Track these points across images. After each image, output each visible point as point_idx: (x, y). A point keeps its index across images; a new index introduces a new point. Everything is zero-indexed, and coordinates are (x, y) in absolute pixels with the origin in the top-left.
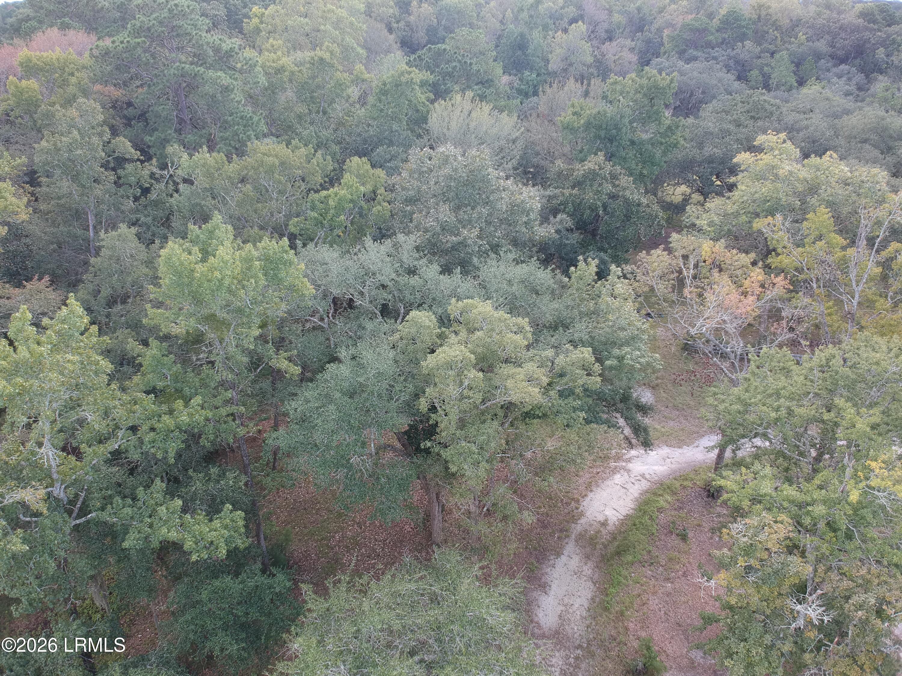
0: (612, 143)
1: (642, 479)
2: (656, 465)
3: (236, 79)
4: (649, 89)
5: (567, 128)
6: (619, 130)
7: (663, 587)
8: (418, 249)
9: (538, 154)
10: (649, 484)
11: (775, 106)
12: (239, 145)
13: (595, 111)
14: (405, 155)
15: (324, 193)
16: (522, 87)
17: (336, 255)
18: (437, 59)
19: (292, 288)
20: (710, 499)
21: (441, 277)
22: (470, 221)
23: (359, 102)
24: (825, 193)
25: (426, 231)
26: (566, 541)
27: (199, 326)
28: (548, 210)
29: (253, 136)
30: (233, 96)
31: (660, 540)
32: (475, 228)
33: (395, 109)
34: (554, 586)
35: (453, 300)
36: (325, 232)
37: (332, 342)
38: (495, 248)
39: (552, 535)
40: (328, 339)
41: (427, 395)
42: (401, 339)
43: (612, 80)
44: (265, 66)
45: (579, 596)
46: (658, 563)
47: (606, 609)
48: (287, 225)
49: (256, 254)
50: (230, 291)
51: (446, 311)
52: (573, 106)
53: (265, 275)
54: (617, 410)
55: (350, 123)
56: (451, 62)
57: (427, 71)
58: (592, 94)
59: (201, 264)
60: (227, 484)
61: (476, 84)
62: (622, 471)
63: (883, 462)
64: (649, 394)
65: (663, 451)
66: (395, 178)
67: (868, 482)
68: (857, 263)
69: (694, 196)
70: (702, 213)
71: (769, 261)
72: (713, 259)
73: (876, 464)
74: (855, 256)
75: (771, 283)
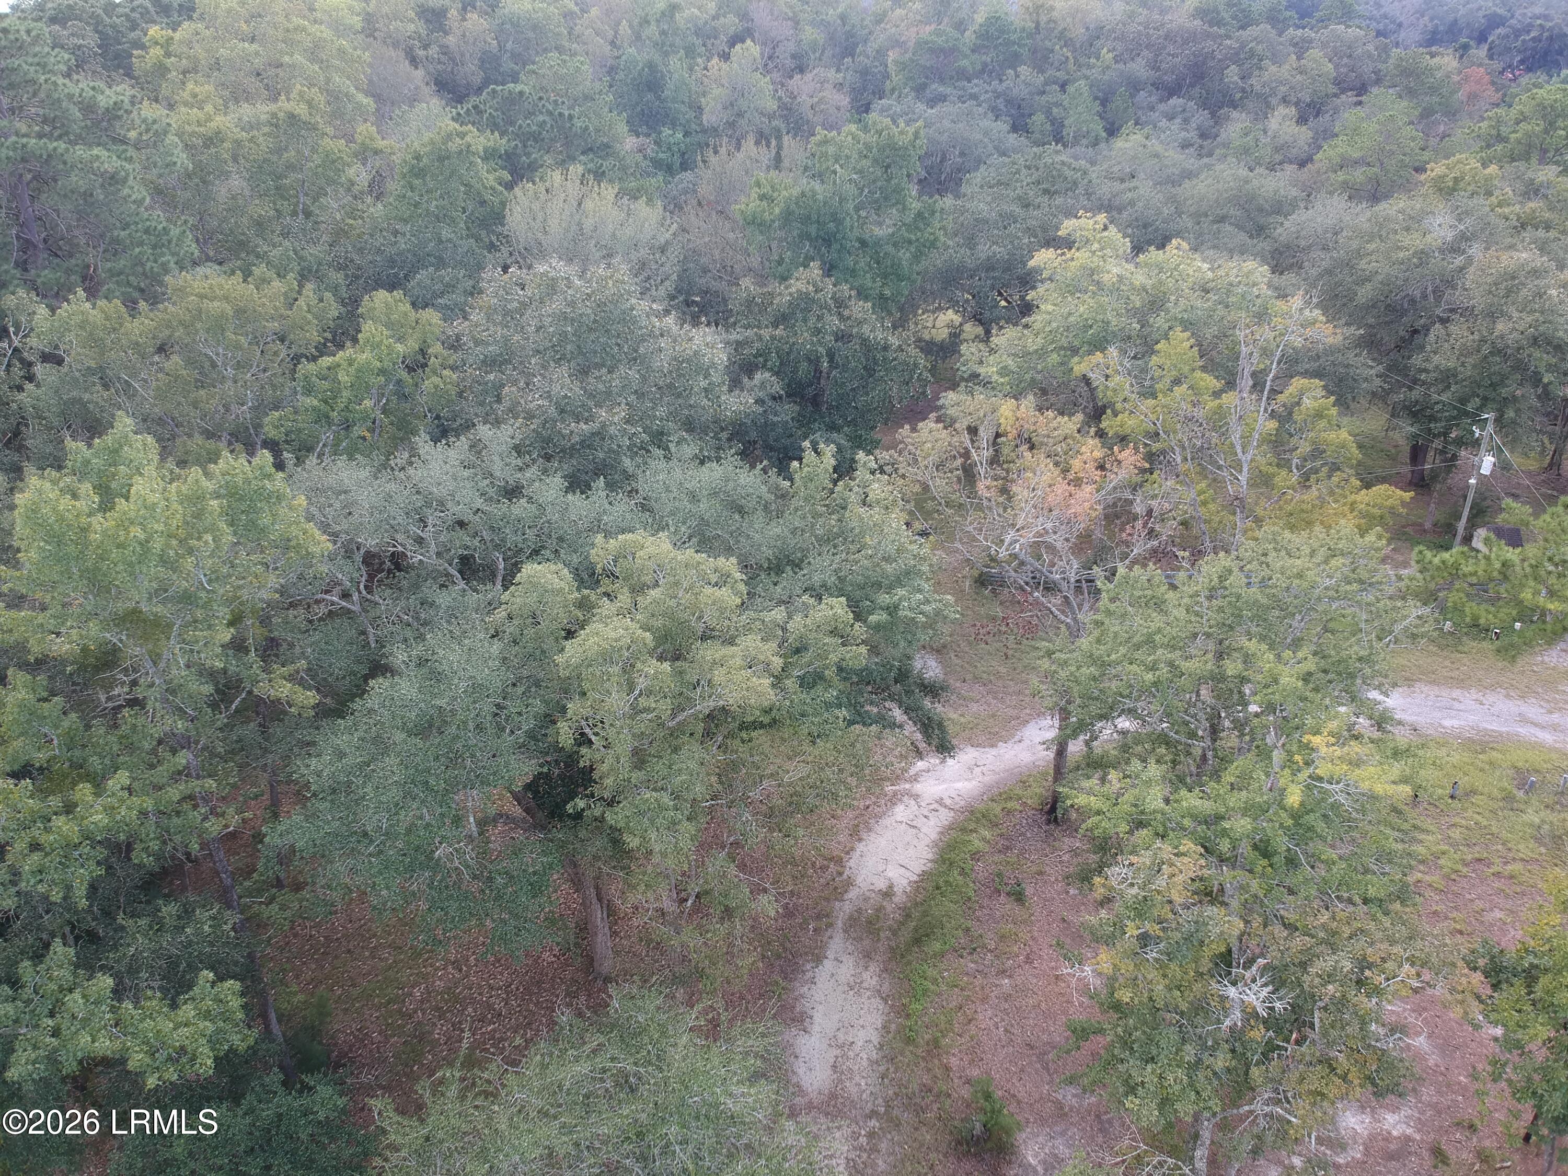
0: (830, 246)
1: (939, 808)
2: (959, 781)
3: (130, 160)
4: (881, 150)
5: (753, 222)
6: (838, 222)
7: (997, 986)
8: (518, 450)
9: (705, 271)
10: (952, 814)
11: (1079, 170)
12: (147, 282)
13: (796, 192)
14: (471, 283)
15: (326, 361)
16: (661, 155)
17: (364, 473)
18: (509, 110)
19: (286, 545)
20: (1052, 826)
21: (570, 496)
22: (608, 393)
23: (370, 192)
24: (1175, 309)
25: (530, 416)
26: (828, 934)
27: (108, 635)
28: (736, 366)
29: (172, 265)
30: (126, 191)
31: (982, 907)
32: (619, 404)
33: (441, 202)
34: (818, 1017)
35: (599, 538)
36: (334, 432)
37: (372, 639)
38: (659, 438)
39: (803, 926)
40: (364, 633)
41: (570, 713)
42: (510, 618)
43: (818, 137)
44: (183, 133)
45: (862, 1026)
46: (984, 946)
47: (909, 1041)
48: (258, 427)
49: (209, 485)
50: (163, 560)
51: (587, 557)
52: (758, 184)
53: (231, 524)
54: (891, 698)
55: (358, 231)
56: (534, 114)
57: (492, 133)
58: (786, 163)
59: (100, 515)
60: (198, 932)
61: (583, 153)
62: (905, 798)
63: (1331, 734)
64: (932, 663)
65: (967, 756)
66: (460, 324)
67: (1311, 770)
68: (1241, 417)
69: (968, 327)
70: (987, 354)
71: (1104, 425)
72: (1019, 429)
73: (1322, 740)
74: (1236, 406)
75: (1114, 461)
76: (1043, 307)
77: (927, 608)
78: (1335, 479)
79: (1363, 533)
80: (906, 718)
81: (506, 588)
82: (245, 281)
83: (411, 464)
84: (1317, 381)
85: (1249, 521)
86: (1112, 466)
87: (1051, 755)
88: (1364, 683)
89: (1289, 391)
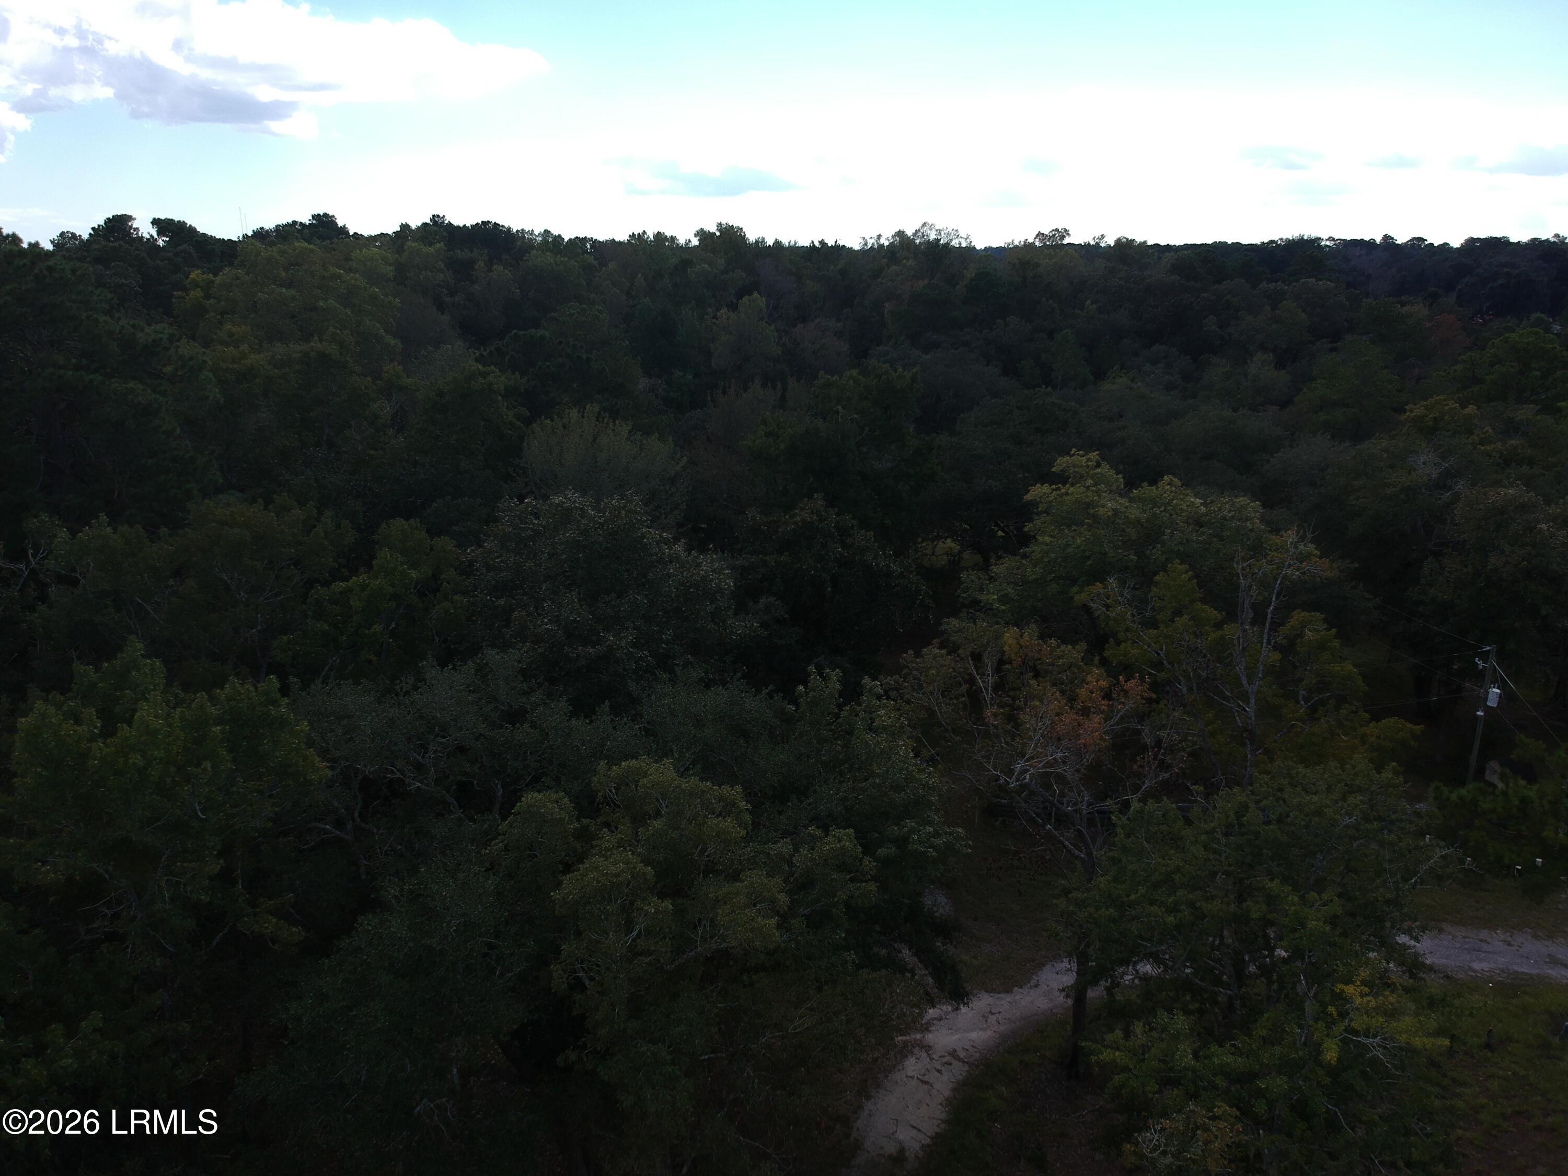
0: (832, 479)
1: (953, 1061)
2: (973, 1030)
3: (164, 393)
4: (881, 392)
5: (760, 457)
6: (841, 457)
8: (524, 674)
9: (713, 500)
10: (966, 1067)
11: (1069, 411)
12: (170, 507)
13: (800, 429)
14: (487, 512)
15: (339, 586)
16: (672, 395)
17: (369, 698)
18: (530, 353)
19: (285, 772)
20: (1074, 1083)
21: (573, 721)
22: (617, 618)
23: (393, 425)
24: (1171, 541)
25: (538, 640)
27: (95, 866)
28: (742, 591)
29: (196, 492)
30: (157, 422)
32: (627, 628)
33: (461, 436)
35: (602, 765)
36: (341, 656)
37: (363, 870)
38: (665, 662)
40: (355, 864)
41: (564, 955)
42: (506, 849)
43: (821, 380)
44: (218, 370)
48: (265, 650)
49: (214, 711)
50: (160, 788)
51: (588, 785)
52: (765, 422)
53: (232, 750)
54: (901, 938)
55: (378, 461)
56: (553, 356)
57: (514, 373)
58: (791, 403)
59: (100, 741)
61: (599, 393)
62: (916, 1050)
63: (1364, 983)
64: (942, 899)
65: (982, 1002)
66: (473, 551)
67: (1346, 1023)
68: (1244, 649)
69: (966, 555)
70: (987, 582)
71: (1107, 653)
72: (1023, 657)
73: (1355, 989)
74: (1238, 638)
75: (1120, 691)
76: (1040, 538)
77: (938, 841)
78: (1343, 712)
79: (1379, 768)
80: (916, 959)
81: (504, 819)
82: (266, 508)
83: (416, 688)
84: (1318, 614)
85: (1260, 753)
86: (1119, 695)
87: (1070, 1002)
88: (1393, 927)
89: (1291, 624)
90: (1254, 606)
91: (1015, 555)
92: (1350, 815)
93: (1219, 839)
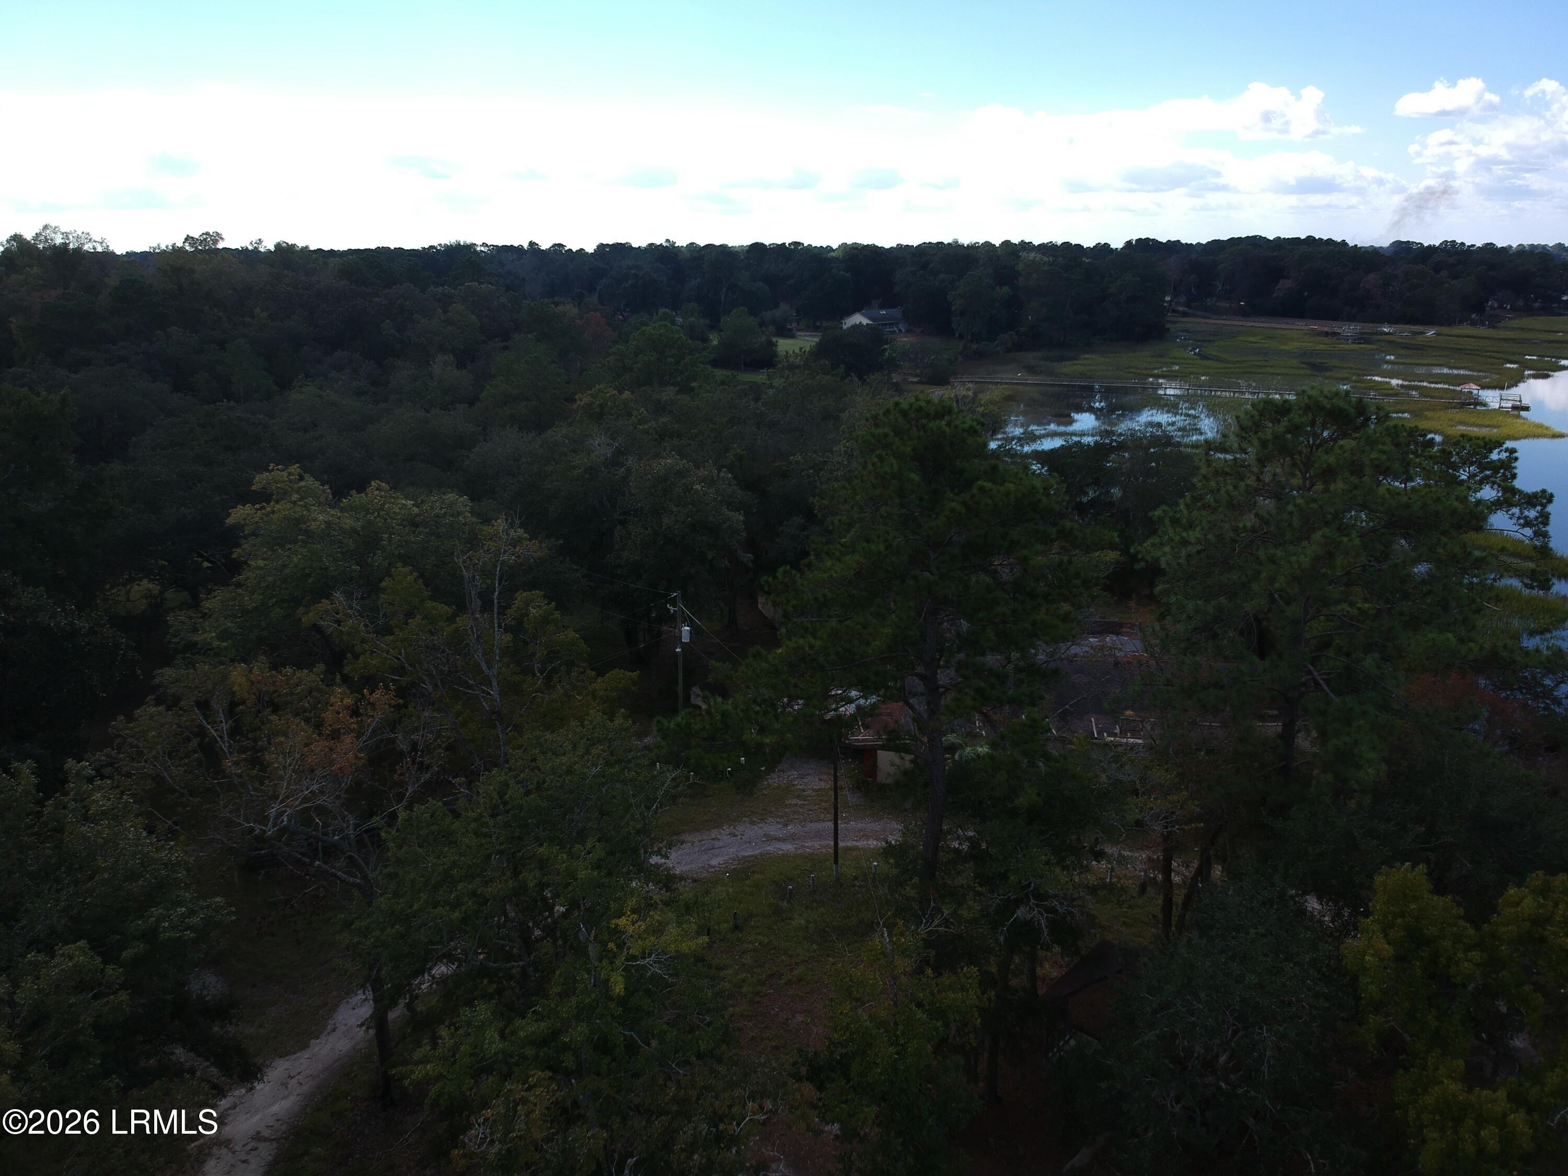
2: (274, 1103)
10: (275, 1145)
11: (259, 424)
24: (390, 546)
64: (211, 979)
67: (625, 952)
69: (169, 594)
70: (201, 620)
71: (347, 669)
72: (257, 694)
73: (627, 920)
74: (472, 627)
75: (367, 704)
76: (253, 563)
78: (574, 674)
79: (611, 717)
84: (537, 592)
85: (510, 731)
86: (366, 709)
87: (372, 1032)
88: (646, 852)
89: (517, 605)
90: (480, 595)
91: (228, 585)
92: (595, 765)
93: (487, 822)
